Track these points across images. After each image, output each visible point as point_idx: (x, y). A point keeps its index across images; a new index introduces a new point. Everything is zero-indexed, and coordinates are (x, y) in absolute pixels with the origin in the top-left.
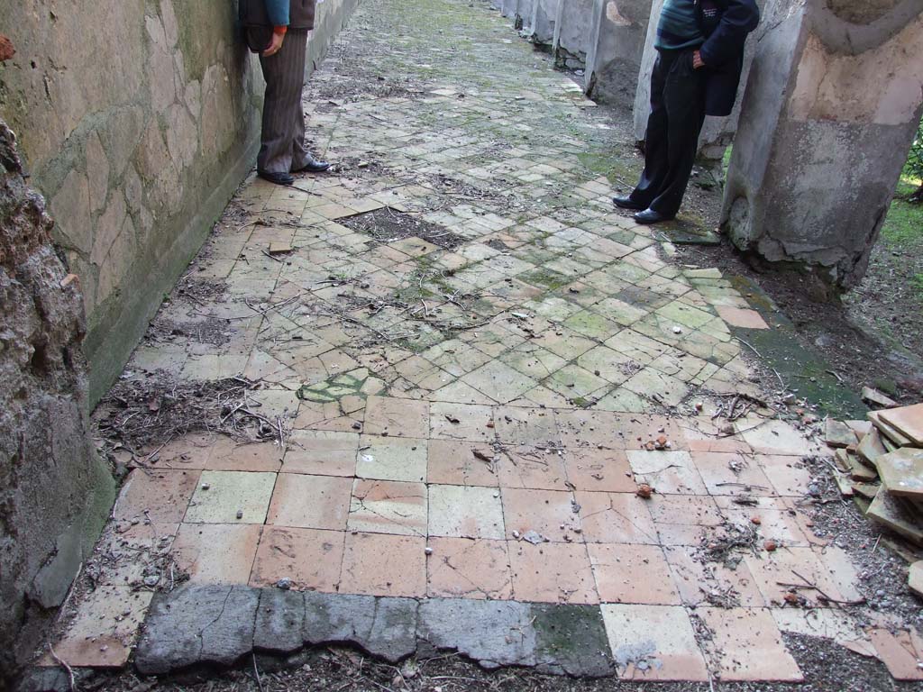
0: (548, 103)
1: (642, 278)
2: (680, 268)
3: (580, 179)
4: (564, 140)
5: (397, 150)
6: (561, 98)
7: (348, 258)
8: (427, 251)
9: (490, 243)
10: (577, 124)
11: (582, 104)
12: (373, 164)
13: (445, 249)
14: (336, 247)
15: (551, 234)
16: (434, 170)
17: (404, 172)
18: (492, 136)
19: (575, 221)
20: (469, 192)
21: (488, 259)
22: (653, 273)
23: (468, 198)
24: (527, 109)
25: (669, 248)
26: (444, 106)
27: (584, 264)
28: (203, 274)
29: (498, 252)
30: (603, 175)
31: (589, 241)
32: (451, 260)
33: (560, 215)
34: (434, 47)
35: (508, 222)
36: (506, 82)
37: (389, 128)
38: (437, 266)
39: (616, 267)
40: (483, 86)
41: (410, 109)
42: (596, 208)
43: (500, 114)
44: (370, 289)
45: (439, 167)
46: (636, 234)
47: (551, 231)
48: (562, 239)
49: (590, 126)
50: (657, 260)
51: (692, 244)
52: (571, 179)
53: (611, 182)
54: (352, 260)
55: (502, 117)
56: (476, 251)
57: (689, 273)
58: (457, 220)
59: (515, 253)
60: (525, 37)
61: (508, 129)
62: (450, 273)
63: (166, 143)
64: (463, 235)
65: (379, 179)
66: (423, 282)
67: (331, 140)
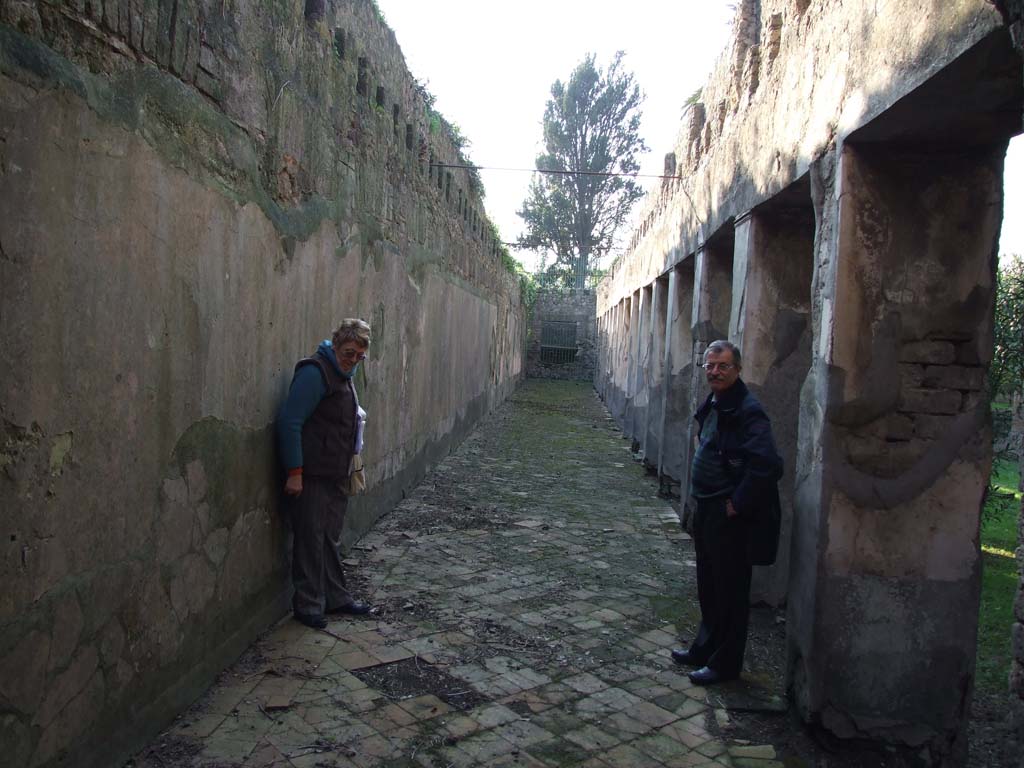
0: (639, 536)
1: (676, 756)
2: (728, 745)
3: (643, 628)
4: (642, 580)
5: (453, 590)
6: (654, 531)
7: (348, 719)
8: (438, 713)
9: (513, 706)
10: (662, 560)
11: (675, 537)
12: (421, 606)
13: (459, 710)
14: (340, 705)
15: (587, 696)
16: (483, 614)
17: (451, 616)
18: (563, 574)
19: (621, 680)
20: (511, 642)
21: (502, 726)
22: (692, 750)
23: (510, 648)
24: (612, 543)
25: (722, 715)
26: (523, 540)
27: (612, 734)
28: (184, 732)
29: (518, 716)
30: (671, 622)
31: (628, 705)
32: (460, 725)
33: (606, 671)
34: (538, 473)
35: (543, 679)
36: (602, 512)
37: (454, 564)
38: (442, 732)
39: (649, 740)
40: (575, 516)
41: (485, 543)
42: (650, 663)
43: (581, 548)
44: (355, 759)
45: (490, 610)
46: (687, 697)
47: (589, 691)
48: (597, 701)
49: (676, 563)
50: (701, 731)
51: (752, 711)
52: (633, 627)
53: (679, 630)
54: (352, 720)
55: (581, 553)
56: (491, 715)
57: (736, 750)
58: (487, 675)
59: (536, 718)
60: (640, 460)
61: (583, 567)
62: (452, 742)
63: (168, 593)
64: (487, 694)
65: (419, 624)
66: (418, 752)
67: (388, 577)
